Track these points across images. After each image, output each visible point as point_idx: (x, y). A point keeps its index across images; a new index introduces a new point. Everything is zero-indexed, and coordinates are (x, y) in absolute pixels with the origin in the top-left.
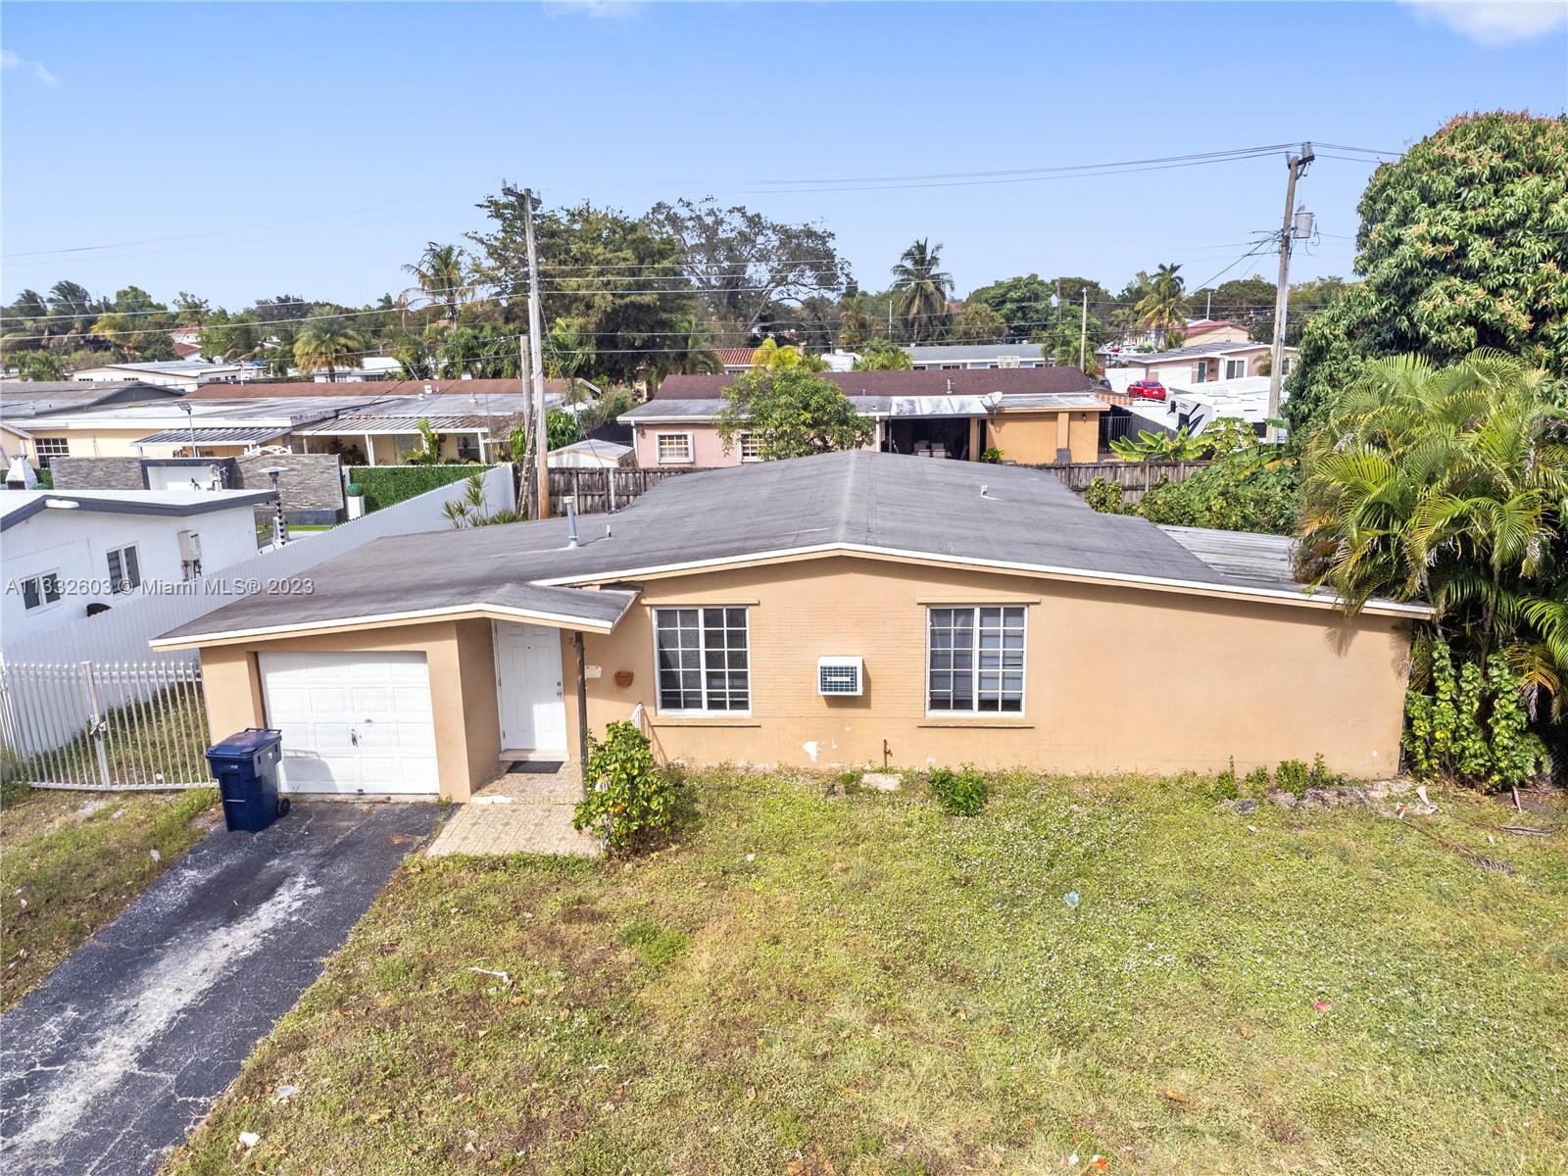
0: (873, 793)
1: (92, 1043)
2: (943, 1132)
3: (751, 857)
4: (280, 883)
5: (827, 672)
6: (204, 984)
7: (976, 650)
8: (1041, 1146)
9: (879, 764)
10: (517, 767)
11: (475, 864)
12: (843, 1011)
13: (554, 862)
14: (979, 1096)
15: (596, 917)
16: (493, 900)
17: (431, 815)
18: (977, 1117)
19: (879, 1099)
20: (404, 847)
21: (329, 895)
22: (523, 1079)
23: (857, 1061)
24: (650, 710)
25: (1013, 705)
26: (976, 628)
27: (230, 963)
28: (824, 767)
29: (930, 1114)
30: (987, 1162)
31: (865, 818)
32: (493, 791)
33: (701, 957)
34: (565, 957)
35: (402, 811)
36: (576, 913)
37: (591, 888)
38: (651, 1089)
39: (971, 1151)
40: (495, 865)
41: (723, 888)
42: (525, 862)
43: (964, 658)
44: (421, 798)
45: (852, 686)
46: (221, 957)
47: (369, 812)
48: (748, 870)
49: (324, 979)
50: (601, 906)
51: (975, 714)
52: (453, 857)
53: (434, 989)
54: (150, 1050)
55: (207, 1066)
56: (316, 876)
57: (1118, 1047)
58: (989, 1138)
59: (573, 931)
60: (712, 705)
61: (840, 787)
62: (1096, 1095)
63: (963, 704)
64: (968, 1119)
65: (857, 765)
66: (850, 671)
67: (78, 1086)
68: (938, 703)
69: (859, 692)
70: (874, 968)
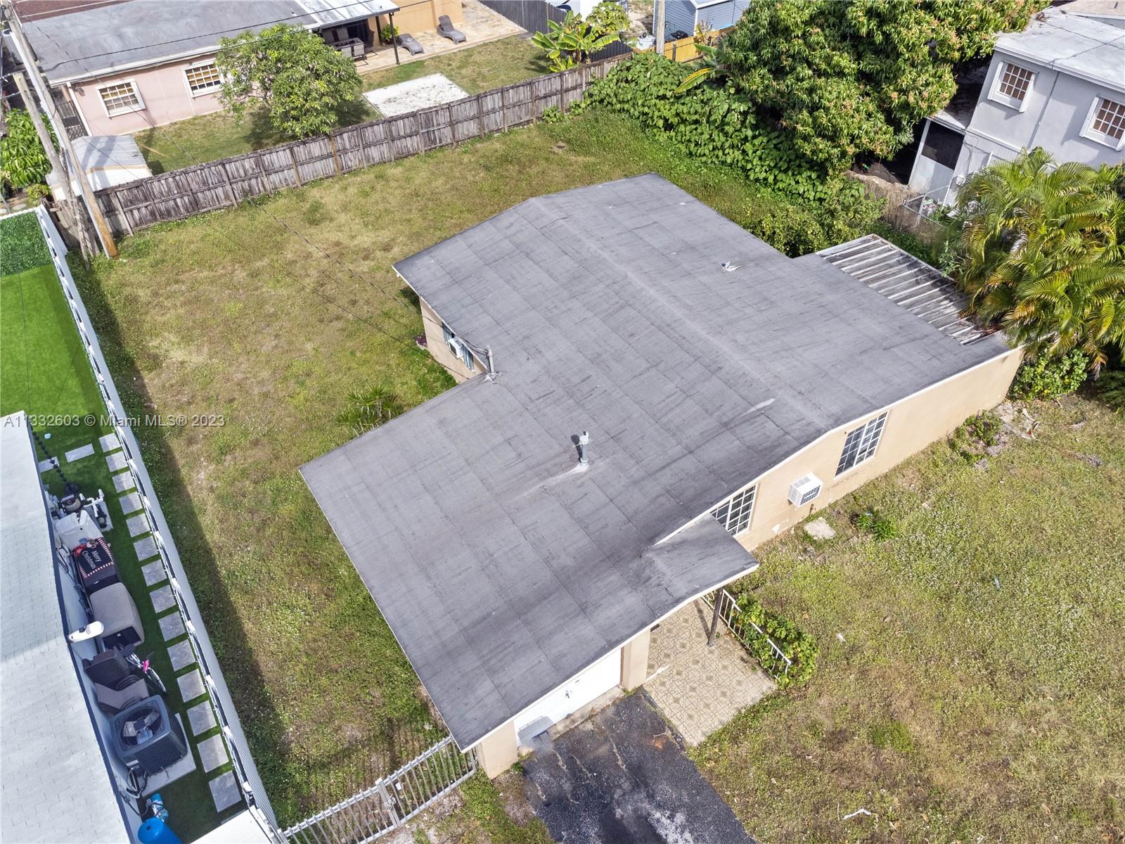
3: (841, 637)
5: (805, 495)
7: (863, 439)
9: (807, 515)
11: (729, 735)
13: (765, 707)
15: (842, 736)
17: (639, 709)
25: (870, 453)
26: (865, 429)
28: (780, 533)
32: (653, 668)
33: (921, 732)
35: (618, 715)
37: (803, 713)
40: (741, 729)
41: (863, 671)
42: (754, 716)
44: (610, 695)
45: (816, 495)
47: (600, 729)
48: (854, 649)
50: (829, 724)
51: (854, 467)
52: (710, 739)
59: (847, 755)
63: (849, 466)
65: (796, 523)
66: (817, 490)
68: (838, 472)
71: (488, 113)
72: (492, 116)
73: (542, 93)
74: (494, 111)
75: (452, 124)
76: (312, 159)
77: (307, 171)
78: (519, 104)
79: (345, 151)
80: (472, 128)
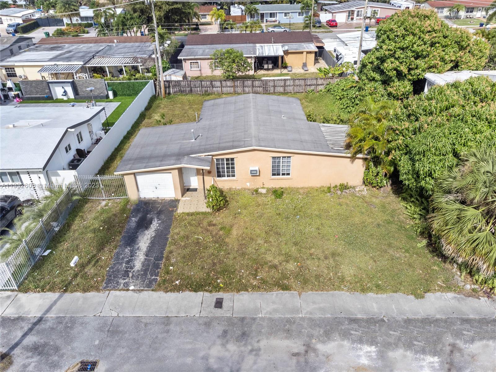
0: (261, 194)
1: (136, 253)
2: (276, 261)
3: (239, 210)
4: (152, 220)
5: (251, 171)
6: (149, 242)
7: (281, 165)
8: (291, 262)
9: (262, 186)
10: (188, 190)
11: (188, 214)
12: (260, 241)
13: (203, 213)
14: (282, 255)
15: (214, 225)
16: (194, 222)
17: (174, 203)
18: (281, 258)
19: (266, 256)
20: (173, 211)
21: (163, 222)
22: (210, 256)
23: (263, 250)
24: (215, 178)
25: (288, 174)
26: (281, 160)
27: (151, 238)
28: (251, 188)
29: (275, 258)
30: (283, 265)
31: (260, 200)
32: (186, 197)
33: (234, 232)
34: (211, 233)
35: (169, 202)
36: (210, 224)
37: (211, 218)
38: (231, 256)
39: (281, 263)
40: (192, 214)
41: (236, 218)
42: (198, 213)
43: (279, 166)
44: (171, 199)
45: (257, 173)
46: (149, 236)
47: (162, 203)
48: (239, 213)
49: (170, 240)
50: (214, 222)
51: (281, 177)
52: (183, 213)
53: (190, 241)
54: (146, 254)
55: (158, 256)
56: (159, 219)
57: (303, 245)
58: (283, 261)
59: (211, 228)
60: (228, 176)
61: (254, 193)
62: (299, 254)
63: (279, 174)
64: (280, 259)
65: (257, 187)
66: (256, 171)
67: (138, 261)
68: (274, 175)
69: (258, 174)
70: (264, 233)
71: (287, 86)
72: (289, 87)
73: (308, 84)
74: (290, 86)
75: (274, 86)
76: (227, 86)
77: (225, 90)
78: (300, 86)
79: (237, 87)
80: (281, 90)
